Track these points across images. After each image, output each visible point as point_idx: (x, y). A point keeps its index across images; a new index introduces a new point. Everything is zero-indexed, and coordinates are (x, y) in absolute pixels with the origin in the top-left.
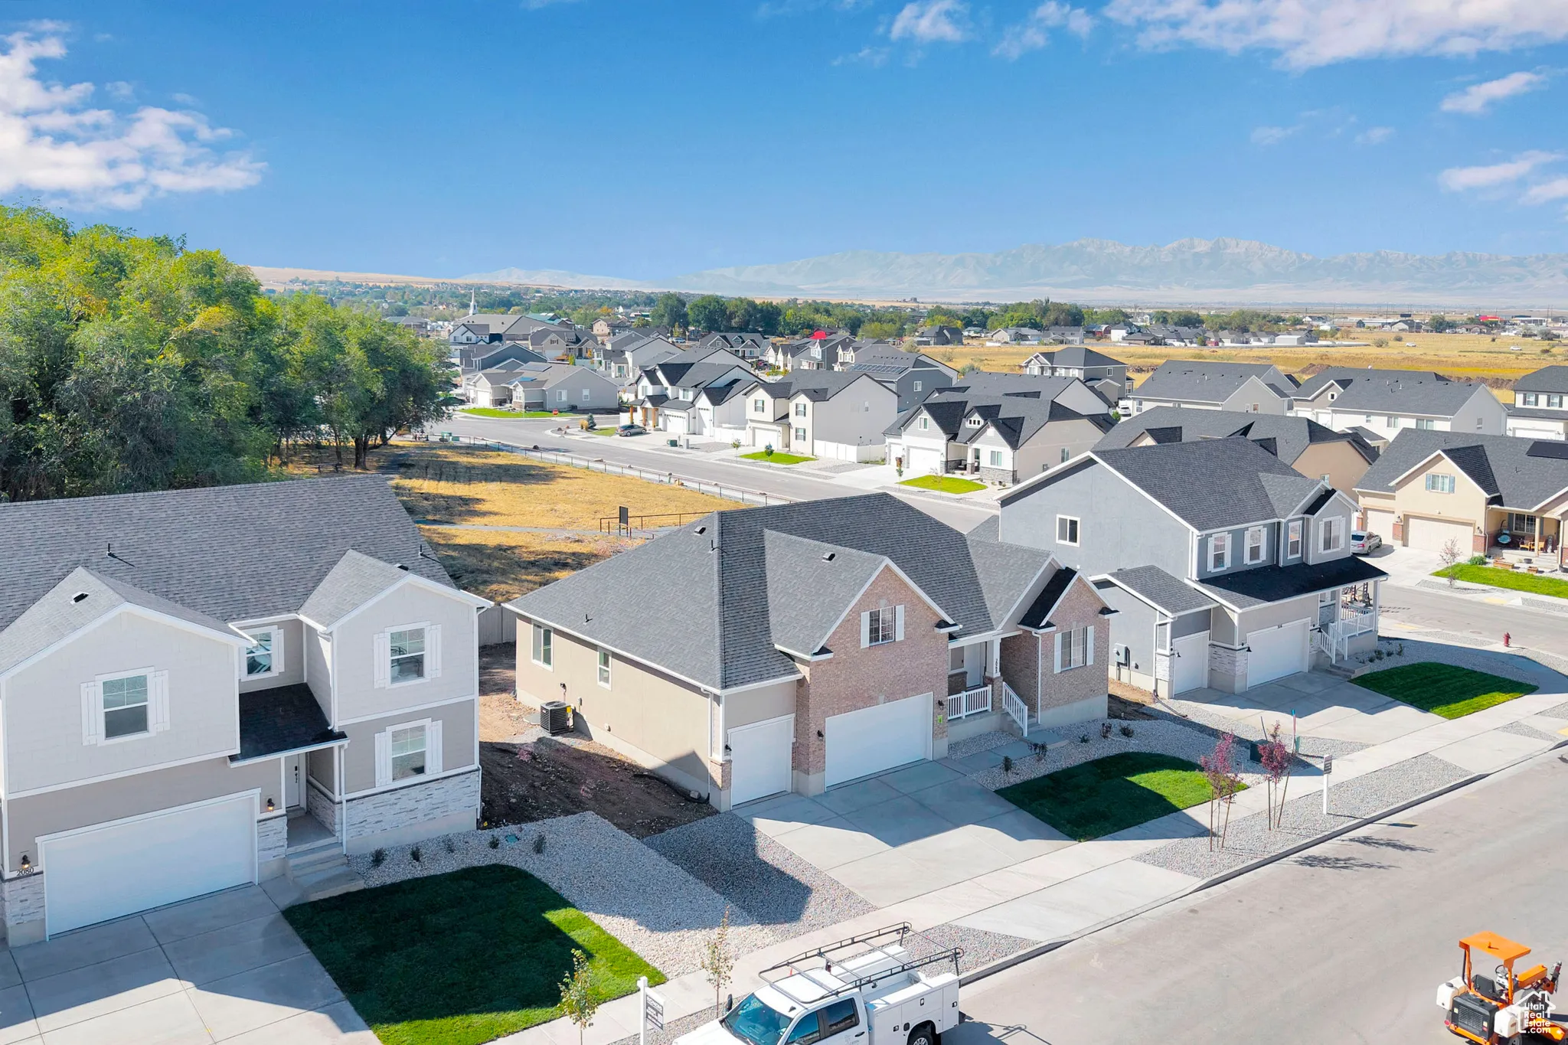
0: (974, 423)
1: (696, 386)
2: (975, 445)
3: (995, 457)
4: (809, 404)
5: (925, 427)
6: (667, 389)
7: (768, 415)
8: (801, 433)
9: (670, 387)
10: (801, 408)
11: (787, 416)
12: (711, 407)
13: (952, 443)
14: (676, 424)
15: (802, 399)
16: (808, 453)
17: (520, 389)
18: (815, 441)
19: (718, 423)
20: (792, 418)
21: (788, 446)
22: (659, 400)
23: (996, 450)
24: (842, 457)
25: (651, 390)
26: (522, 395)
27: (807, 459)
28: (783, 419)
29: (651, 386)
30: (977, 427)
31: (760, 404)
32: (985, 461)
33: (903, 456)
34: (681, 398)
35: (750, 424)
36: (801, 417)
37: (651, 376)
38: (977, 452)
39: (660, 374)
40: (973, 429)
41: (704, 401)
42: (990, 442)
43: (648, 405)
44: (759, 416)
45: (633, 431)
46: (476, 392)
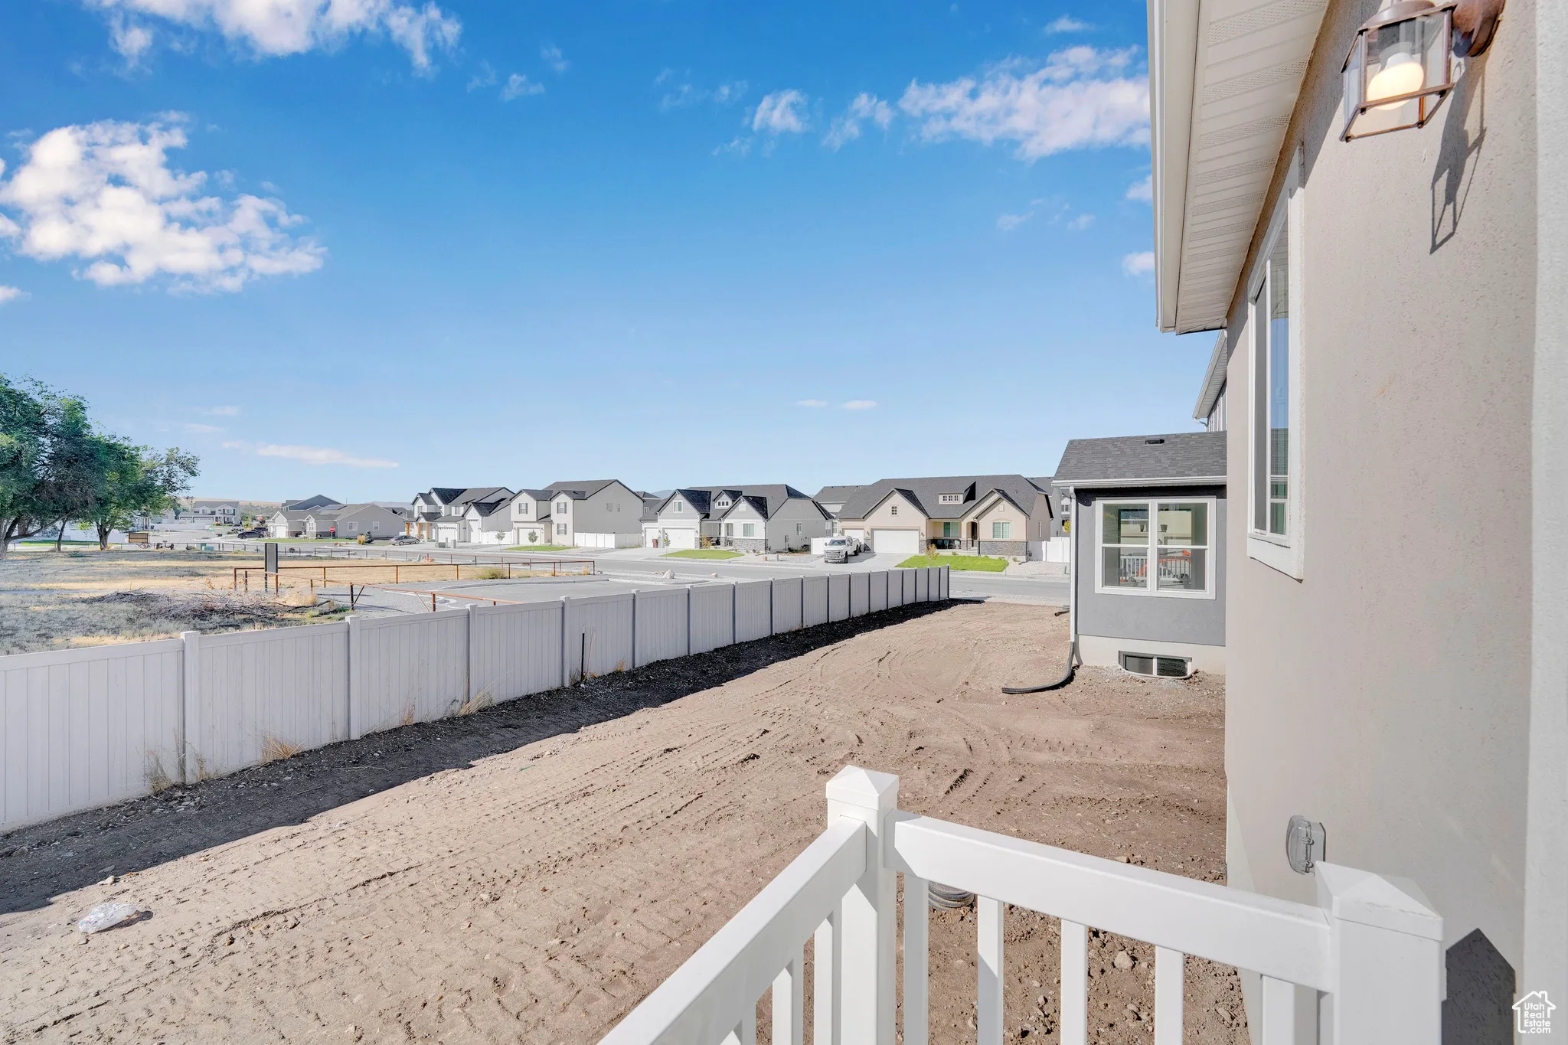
0: (723, 504)
1: (467, 503)
2: (727, 521)
3: (747, 529)
4: (569, 501)
5: (680, 510)
6: (440, 508)
7: (532, 515)
8: (562, 528)
9: (443, 506)
10: (562, 507)
11: (549, 516)
12: (479, 518)
13: (706, 522)
14: (447, 533)
15: (563, 498)
16: (569, 543)
17: (312, 521)
18: (575, 534)
19: (486, 529)
20: (554, 517)
21: (550, 541)
22: (432, 517)
23: (749, 523)
24: (600, 545)
25: (425, 509)
26: (315, 526)
27: (570, 548)
28: (545, 518)
29: (426, 506)
30: (726, 507)
31: (524, 507)
32: (738, 534)
33: (659, 537)
34: (453, 514)
35: (516, 525)
36: (562, 515)
37: (426, 497)
38: (729, 526)
39: (434, 496)
40: (722, 510)
41: (473, 513)
42: (742, 516)
43: (423, 520)
44: (523, 517)
45: (407, 540)
46: (274, 527)
